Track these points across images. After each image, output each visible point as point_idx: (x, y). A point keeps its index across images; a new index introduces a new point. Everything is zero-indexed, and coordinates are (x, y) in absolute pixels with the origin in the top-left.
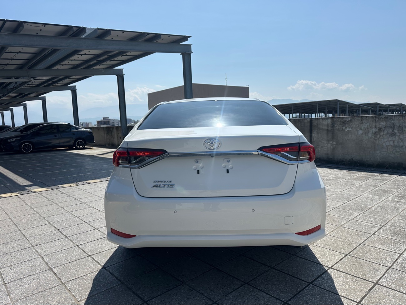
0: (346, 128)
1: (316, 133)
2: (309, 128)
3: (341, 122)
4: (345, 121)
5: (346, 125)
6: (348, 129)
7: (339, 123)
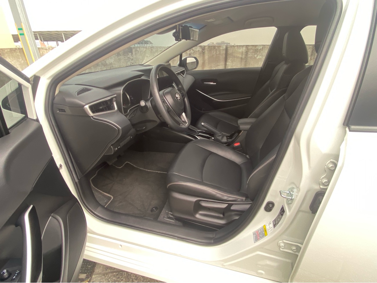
0: (257, 56)
1: (230, 61)
2: (224, 56)
3: (254, 50)
4: (257, 49)
5: (258, 53)
6: (259, 57)
7: (252, 51)
